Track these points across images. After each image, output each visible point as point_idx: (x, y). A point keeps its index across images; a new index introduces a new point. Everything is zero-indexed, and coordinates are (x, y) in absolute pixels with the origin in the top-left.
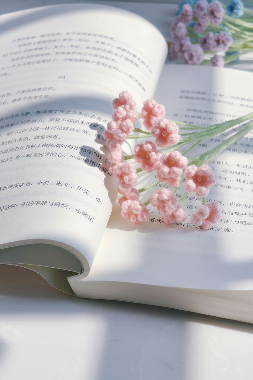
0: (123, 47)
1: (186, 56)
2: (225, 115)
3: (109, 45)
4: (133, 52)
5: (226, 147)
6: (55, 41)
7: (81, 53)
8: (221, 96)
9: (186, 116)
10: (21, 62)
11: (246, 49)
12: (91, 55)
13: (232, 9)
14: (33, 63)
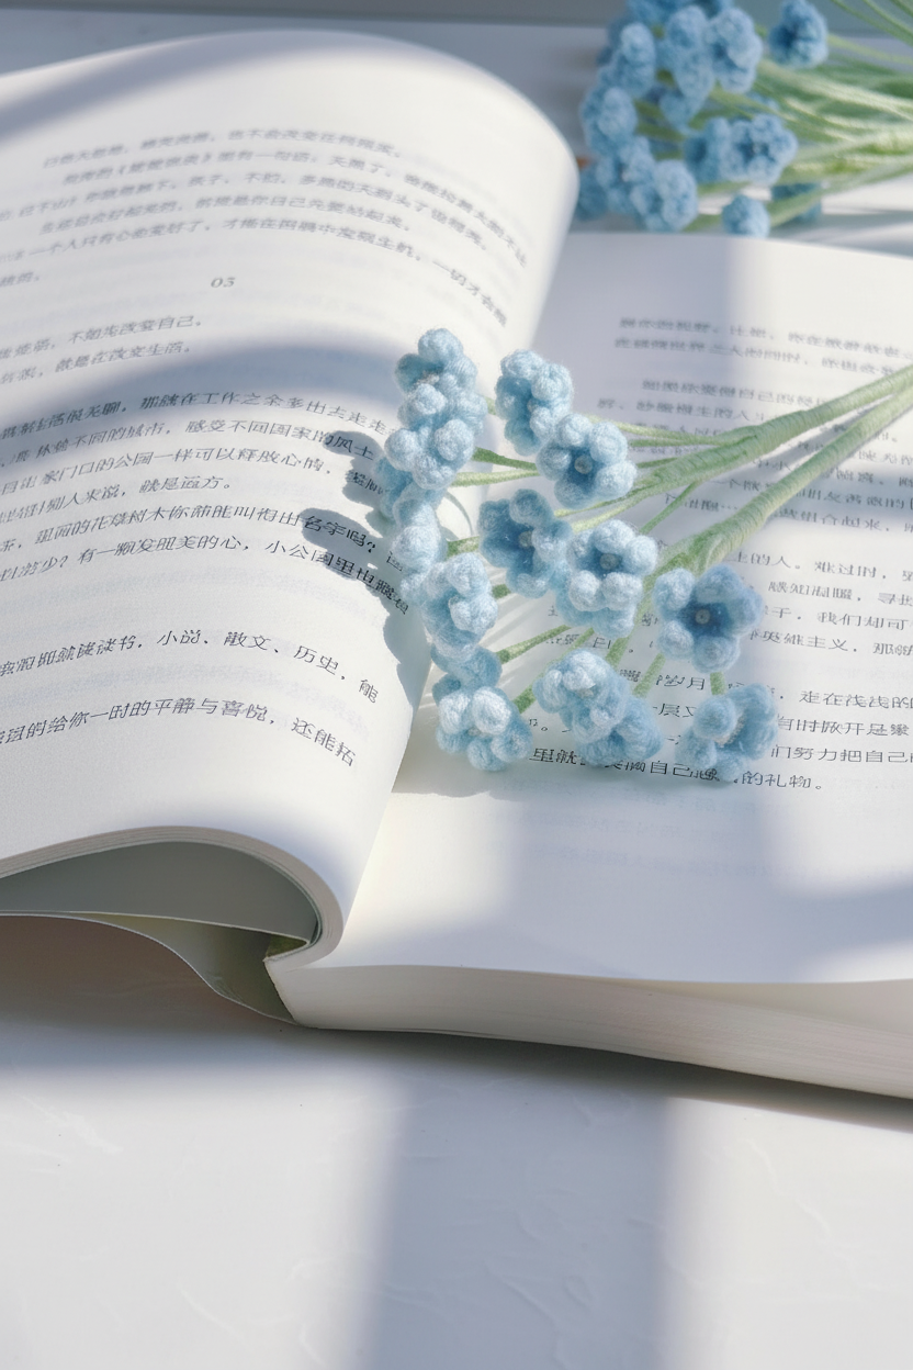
0: (425, 175)
1: (638, 200)
2: (775, 396)
3: (376, 167)
4: (462, 192)
5: (777, 504)
6: (192, 159)
7: (283, 201)
8: (756, 332)
9: (641, 405)
10: (79, 233)
11: (842, 177)
12: (317, 203)
13: (787, 38)
14: (120, 238)
